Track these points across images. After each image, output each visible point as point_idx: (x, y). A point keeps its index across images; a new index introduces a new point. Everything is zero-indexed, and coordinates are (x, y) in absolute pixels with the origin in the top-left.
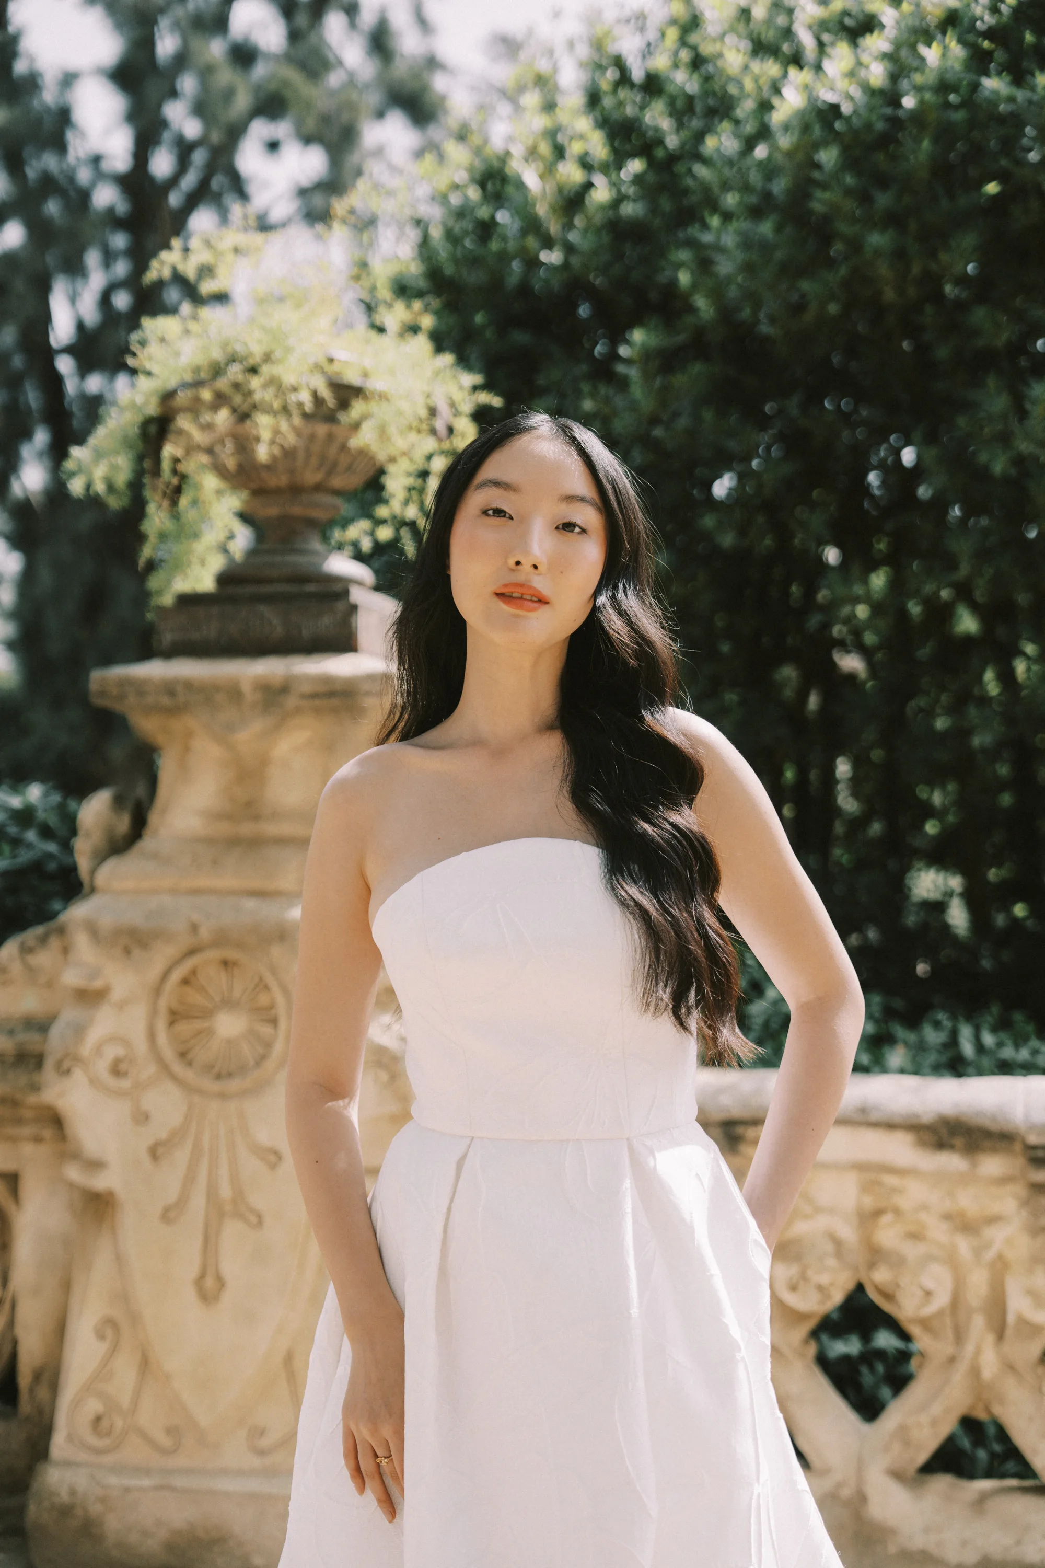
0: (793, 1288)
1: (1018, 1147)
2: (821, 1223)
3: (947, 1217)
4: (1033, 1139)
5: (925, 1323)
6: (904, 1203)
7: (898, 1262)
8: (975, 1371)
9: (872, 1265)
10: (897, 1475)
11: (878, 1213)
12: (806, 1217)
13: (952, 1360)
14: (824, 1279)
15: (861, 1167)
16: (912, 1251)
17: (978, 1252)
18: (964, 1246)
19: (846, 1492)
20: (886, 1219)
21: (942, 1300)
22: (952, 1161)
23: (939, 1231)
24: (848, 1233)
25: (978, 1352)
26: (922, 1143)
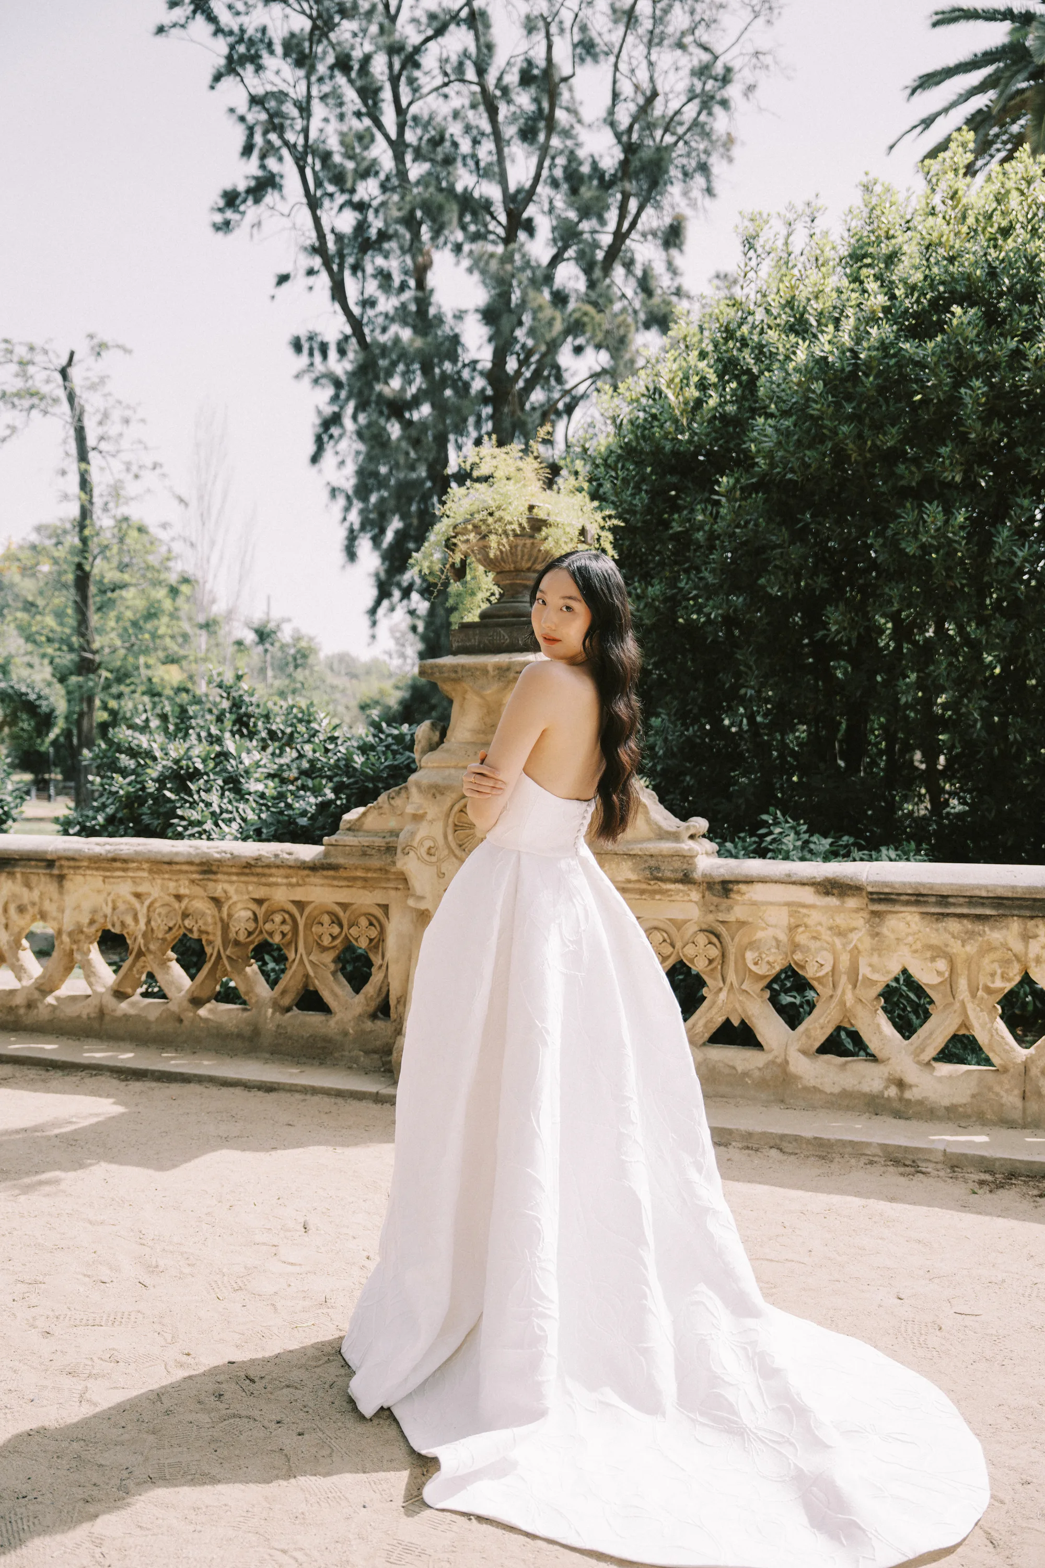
0: (756, 964)
1: (864, 894)
2: (770, 932)
3: (830, 929)
4: (870, 889)
5: (818, 979)
6: (809, 921)
7: (806, 950)
8: (843, 1003)
9: (793, 952)
10: (804, 1052)
11: (798, 926)
12: (763, 929)
13: (831, 996)
14: (771, 959)
15: (788, 904)
16: (813, 945)
17: (844, 945)
18: (838, 942)
19: (779, 1061)
20: (801, 929)
21: (827, 968)
22: (833, 901)
23: (826, 935)
24: (783, 937)
25: (843, 993)
26: (818, 892)
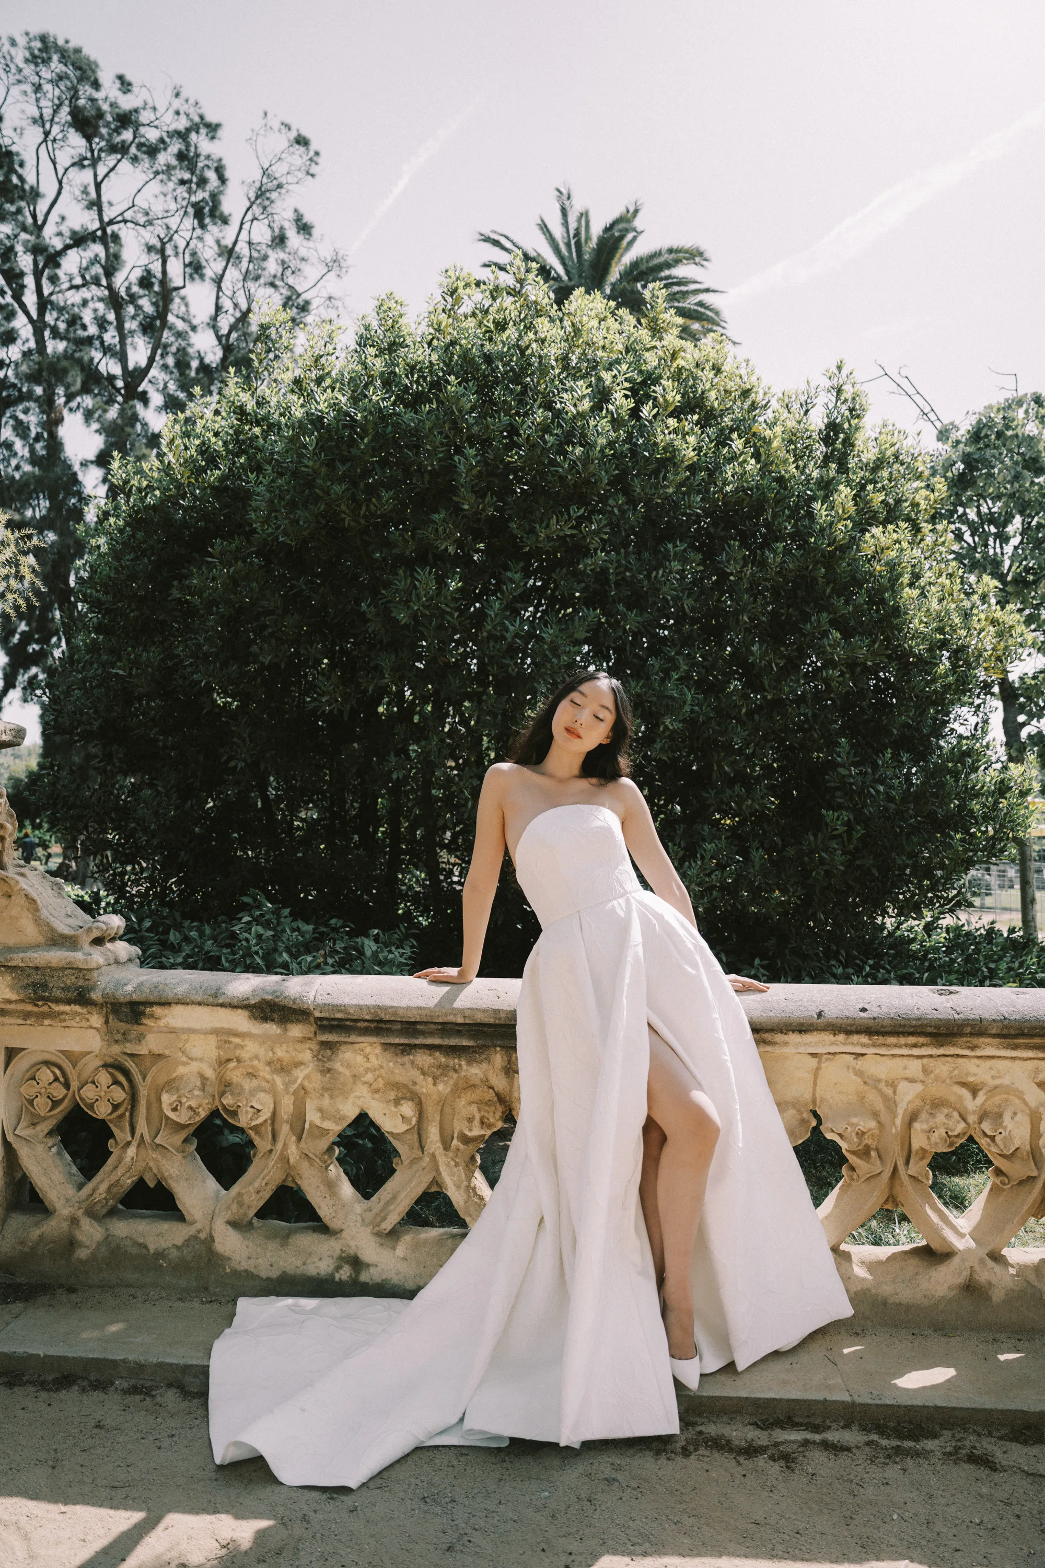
0: (175, 1110)
1: (312, 1019)
2: (194, 1067)
3: (269, 1063)
4: (317, 1014)
5: (256, 1128)
6: (244, 1055)
7: (238, 1091)
8: (285, 1159)
9: (222, 1094)
10: (234, 1224)
11: (229, 1060)
12: (185, 1064)
13: (271, 1151)
14: (193, 1103)
15: (216, 1032)
16: (248, 1084)
17: (287, 1085)
18: (279, 1081)
19: (202, 1236)
20: (232, 1065)
21: (266, 1115)
22: (272, 1029)
23: (265, 1072)
24: (210, 1073)
25: (285, 1146)
26: (254, 1017)
